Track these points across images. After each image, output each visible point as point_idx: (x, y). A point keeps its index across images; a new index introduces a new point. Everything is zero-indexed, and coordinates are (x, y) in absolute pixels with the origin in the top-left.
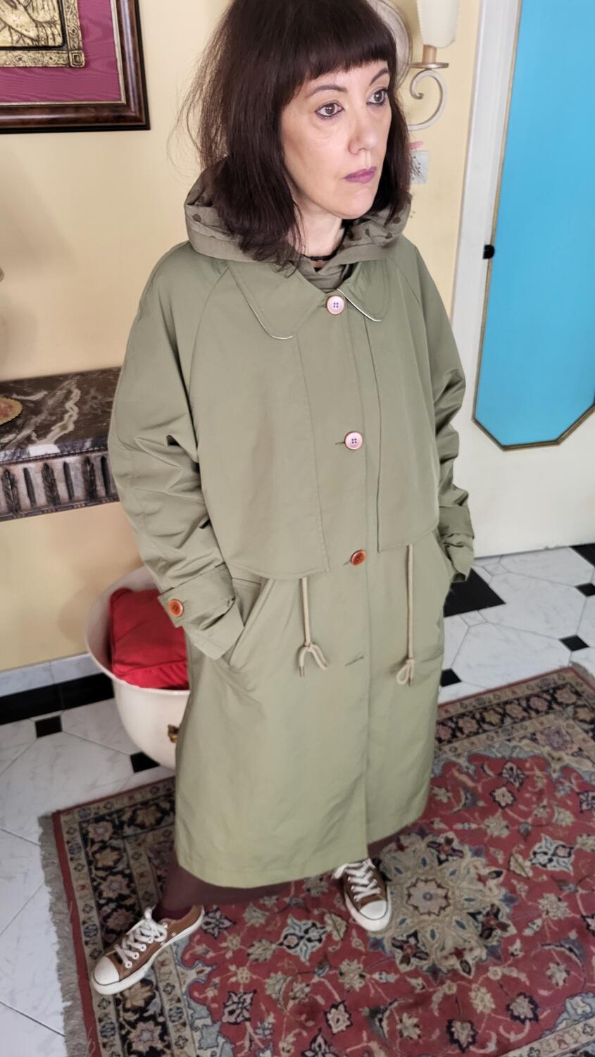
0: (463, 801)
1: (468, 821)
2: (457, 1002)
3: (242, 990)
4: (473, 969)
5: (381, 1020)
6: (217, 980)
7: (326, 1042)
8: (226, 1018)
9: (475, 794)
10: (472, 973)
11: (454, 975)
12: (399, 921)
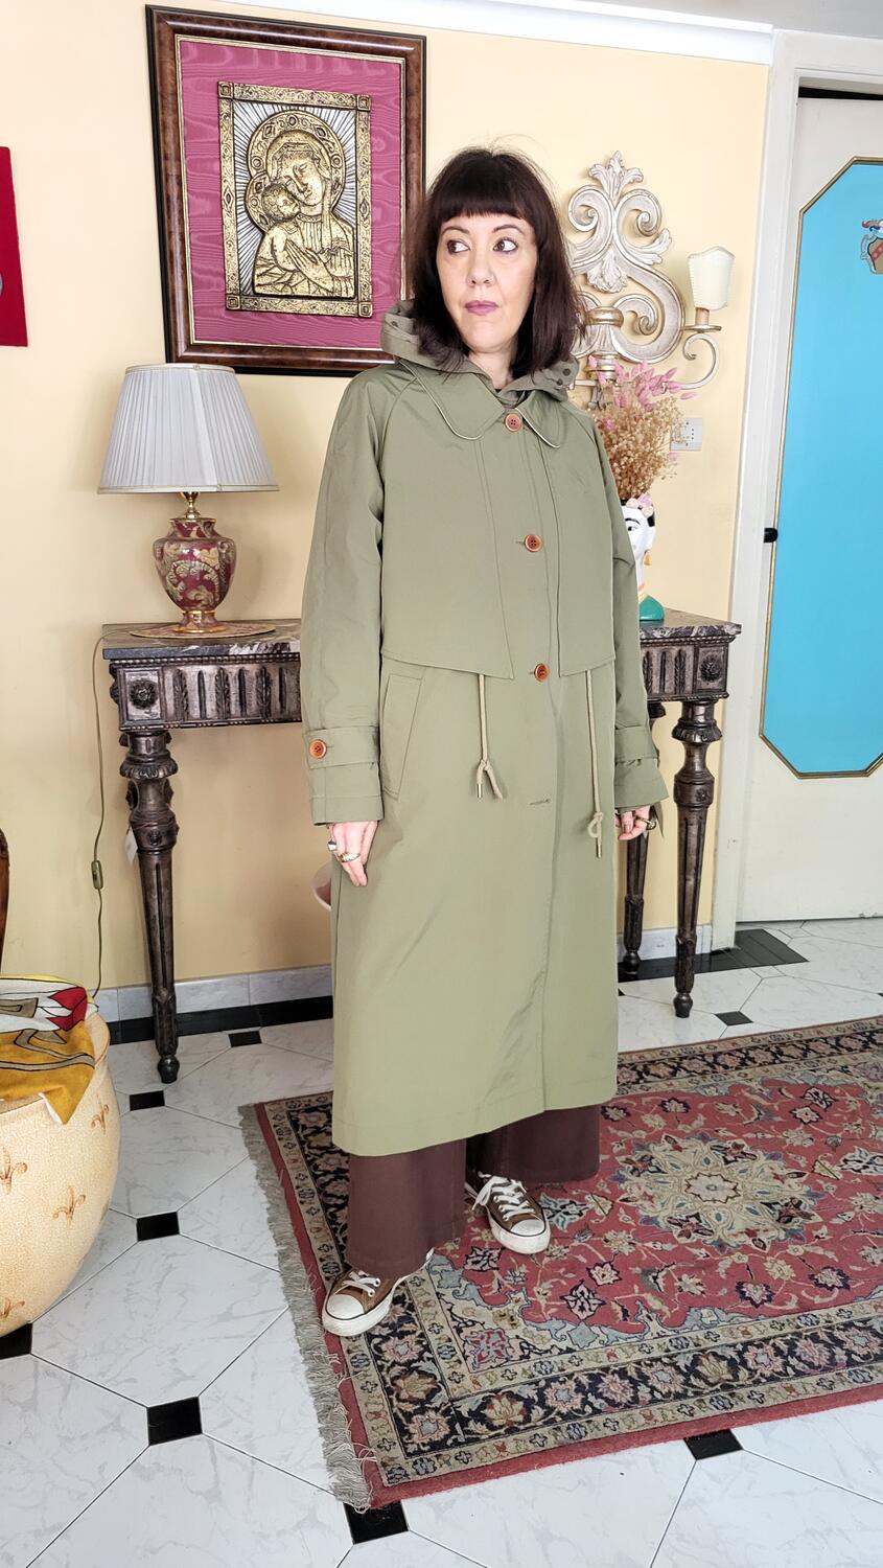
0: (756, 1116)
1: (762, 1132)
2: (748, 1269)
3: (487, 1246)
4: (768, 1247)
5: (655, 1278)
7: (589, 1291)
8: (469, 1266)
9: (770, 1112)
10: (768, 1249)
11: (745, 1249)
12: (676, 1204)
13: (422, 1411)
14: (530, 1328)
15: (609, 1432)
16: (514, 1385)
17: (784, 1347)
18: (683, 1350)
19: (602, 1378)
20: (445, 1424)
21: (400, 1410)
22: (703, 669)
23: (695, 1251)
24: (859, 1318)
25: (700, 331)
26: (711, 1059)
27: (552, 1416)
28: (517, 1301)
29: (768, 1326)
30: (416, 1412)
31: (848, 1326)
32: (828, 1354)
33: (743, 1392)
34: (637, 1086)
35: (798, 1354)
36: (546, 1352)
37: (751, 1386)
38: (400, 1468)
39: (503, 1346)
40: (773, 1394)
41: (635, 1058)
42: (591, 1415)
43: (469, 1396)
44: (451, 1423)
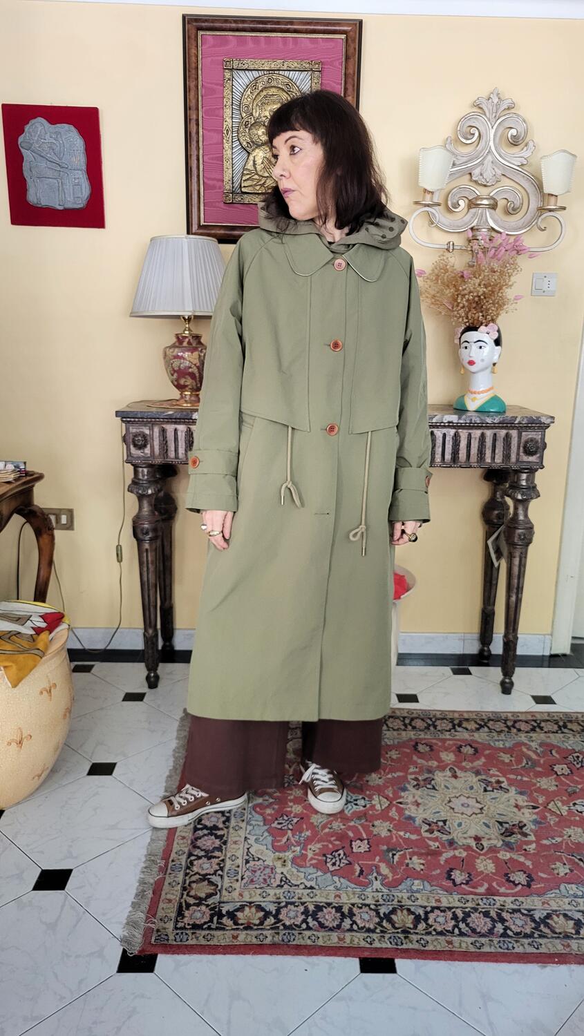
0: (524, 765)
1: (522, 775)
2: (463, 861)
3: (292, 815)
5: (394, 855)
6: (276, 807)
7: (345, 854)
8: (275, 825)
9: (535, 763)
10: (484, 851)
11: (468, 848)
12: (434, 811)
13: (198, 905)
14: (294, 870)
15: (309, 942)
16: (264, 902)
17: (460, 915)
18: (389, 903)
19: (324, 909)
20: (208, 915)
21: (186, 901)
22: (525, 447)
23: (431, 843)
24: (526, 907)
25: (550, 210)
26: (511, 723)
27: (278, 925)
28: (294, 852)
29: (457, 899)
30: (195, 904)
31: (515, 911)
32: (490, 926)
33: (414, 937)
34: (448, 733)
35: (468, 922)
36: (296, 885)
37: (423, 934)
38: (167, 935)
39: (270, 877)
40: (435, 943)
41: (456, 715)
42: (303, 930)
43: (232, 902)
44: (212, 916)
